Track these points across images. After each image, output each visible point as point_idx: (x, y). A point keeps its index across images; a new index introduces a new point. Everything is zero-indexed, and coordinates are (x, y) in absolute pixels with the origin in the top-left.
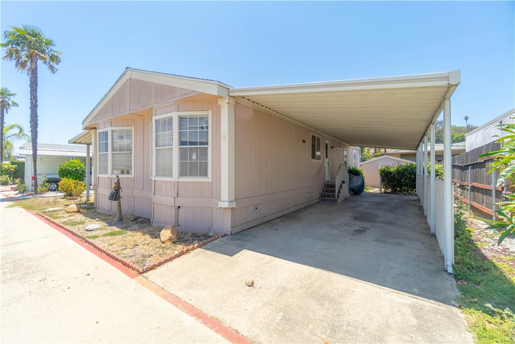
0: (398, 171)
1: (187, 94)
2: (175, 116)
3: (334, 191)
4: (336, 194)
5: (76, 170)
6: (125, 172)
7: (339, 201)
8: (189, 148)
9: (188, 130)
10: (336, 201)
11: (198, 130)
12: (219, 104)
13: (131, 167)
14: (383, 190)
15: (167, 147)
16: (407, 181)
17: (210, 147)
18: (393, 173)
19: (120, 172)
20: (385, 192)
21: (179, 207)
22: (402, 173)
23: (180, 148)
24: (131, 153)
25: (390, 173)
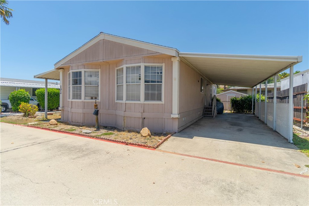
0: (242, 100)
1: (152, 53)
2: (142, 65)
3: (212, 111)
4: (213, 113)
5: (24, 97)
6: (94, 98)
7: (214, 117)
8: (151, 84)
9: (150, 74)
10: (213, 117)
11: (156, 74)
12: (172, 60)
13: (98, 95)
14: (232, 111)
15: (136, 83)
16: (247, 106)
17: (163, 84)
18: (239, 101)
19: (90, 98)
20: (233, 113)
21: (144, 118)
22: (244, 101)
23: (145, 84)
24: (98, 86)
25: (237, 101)
